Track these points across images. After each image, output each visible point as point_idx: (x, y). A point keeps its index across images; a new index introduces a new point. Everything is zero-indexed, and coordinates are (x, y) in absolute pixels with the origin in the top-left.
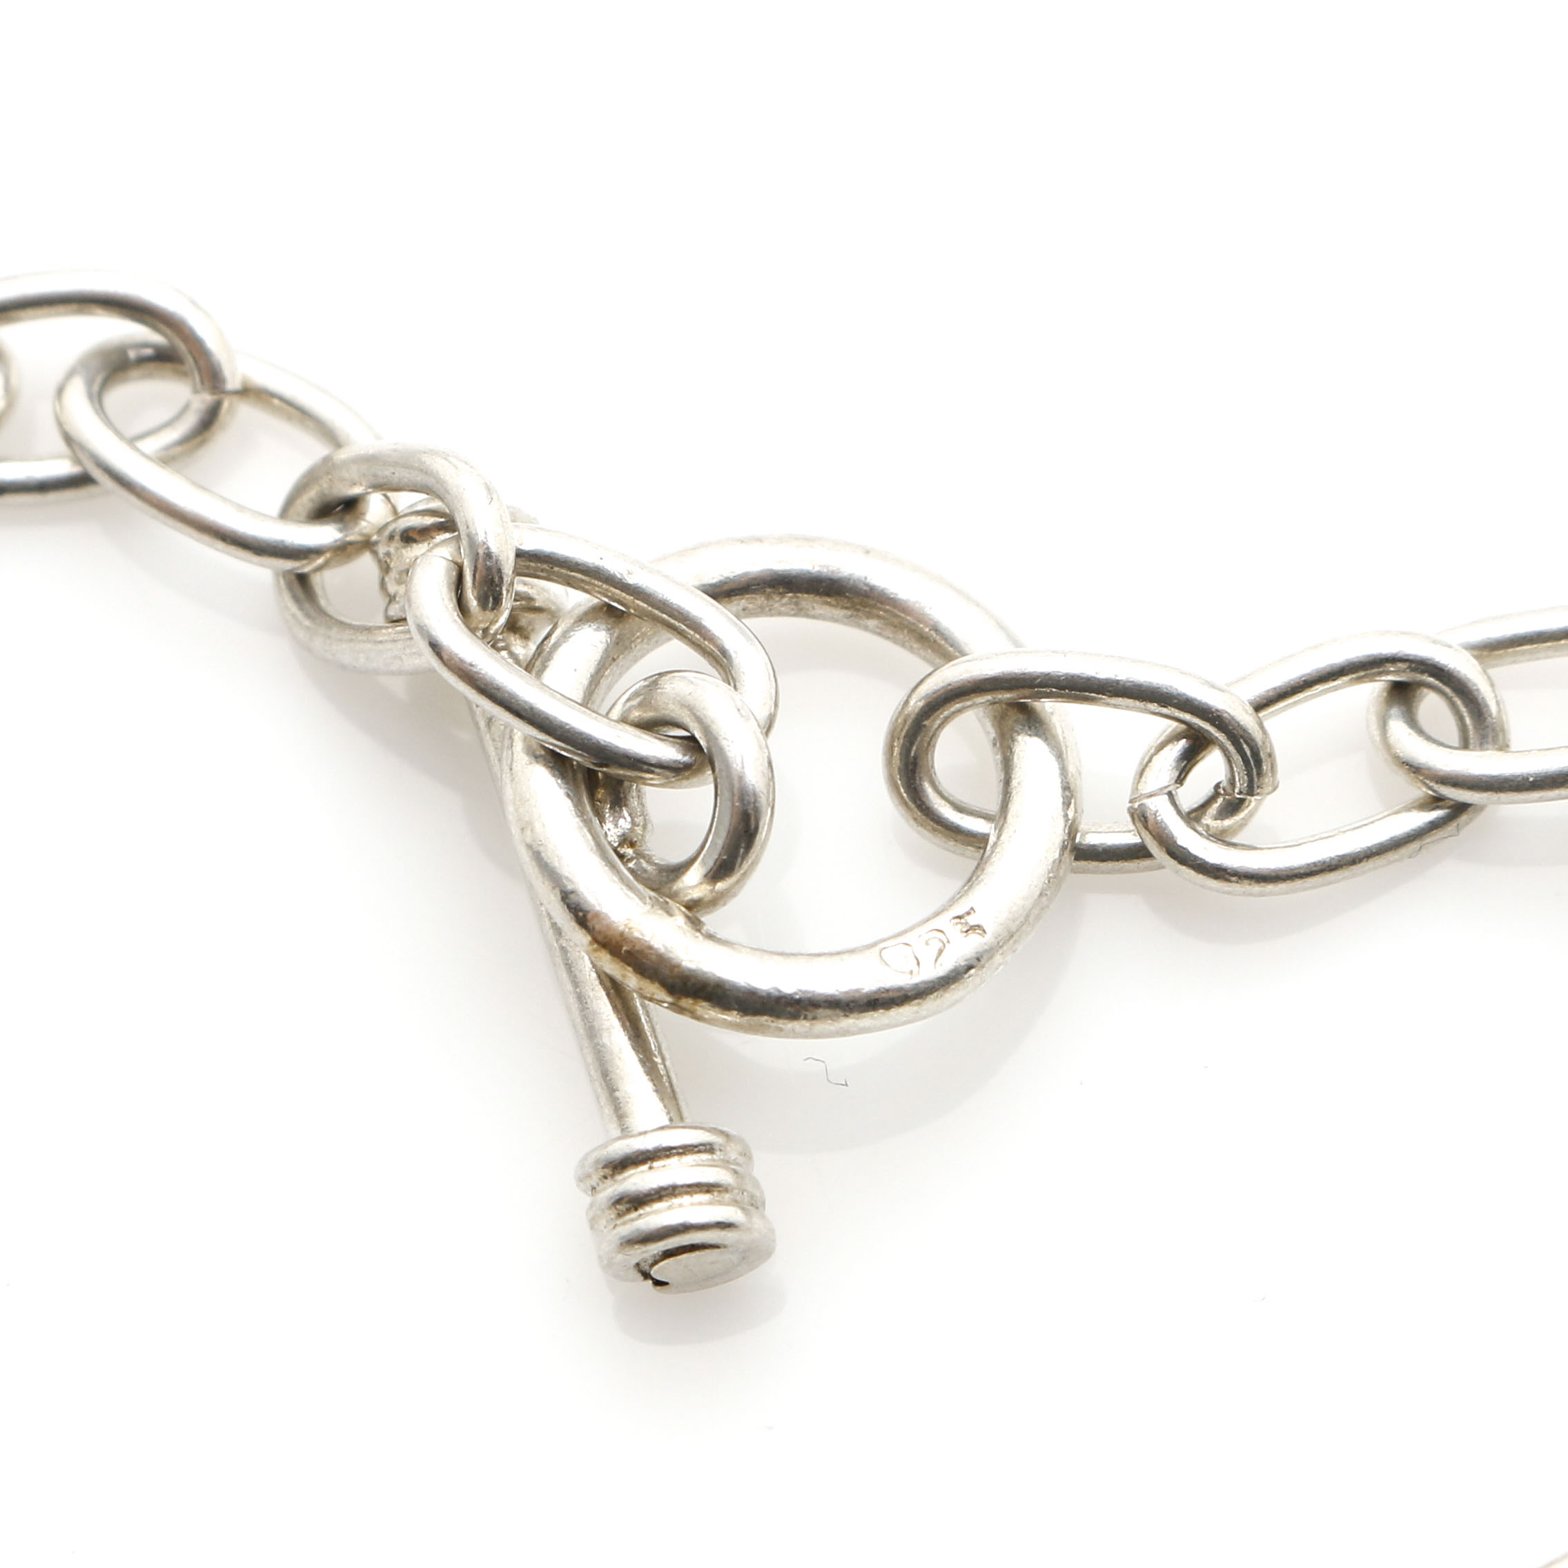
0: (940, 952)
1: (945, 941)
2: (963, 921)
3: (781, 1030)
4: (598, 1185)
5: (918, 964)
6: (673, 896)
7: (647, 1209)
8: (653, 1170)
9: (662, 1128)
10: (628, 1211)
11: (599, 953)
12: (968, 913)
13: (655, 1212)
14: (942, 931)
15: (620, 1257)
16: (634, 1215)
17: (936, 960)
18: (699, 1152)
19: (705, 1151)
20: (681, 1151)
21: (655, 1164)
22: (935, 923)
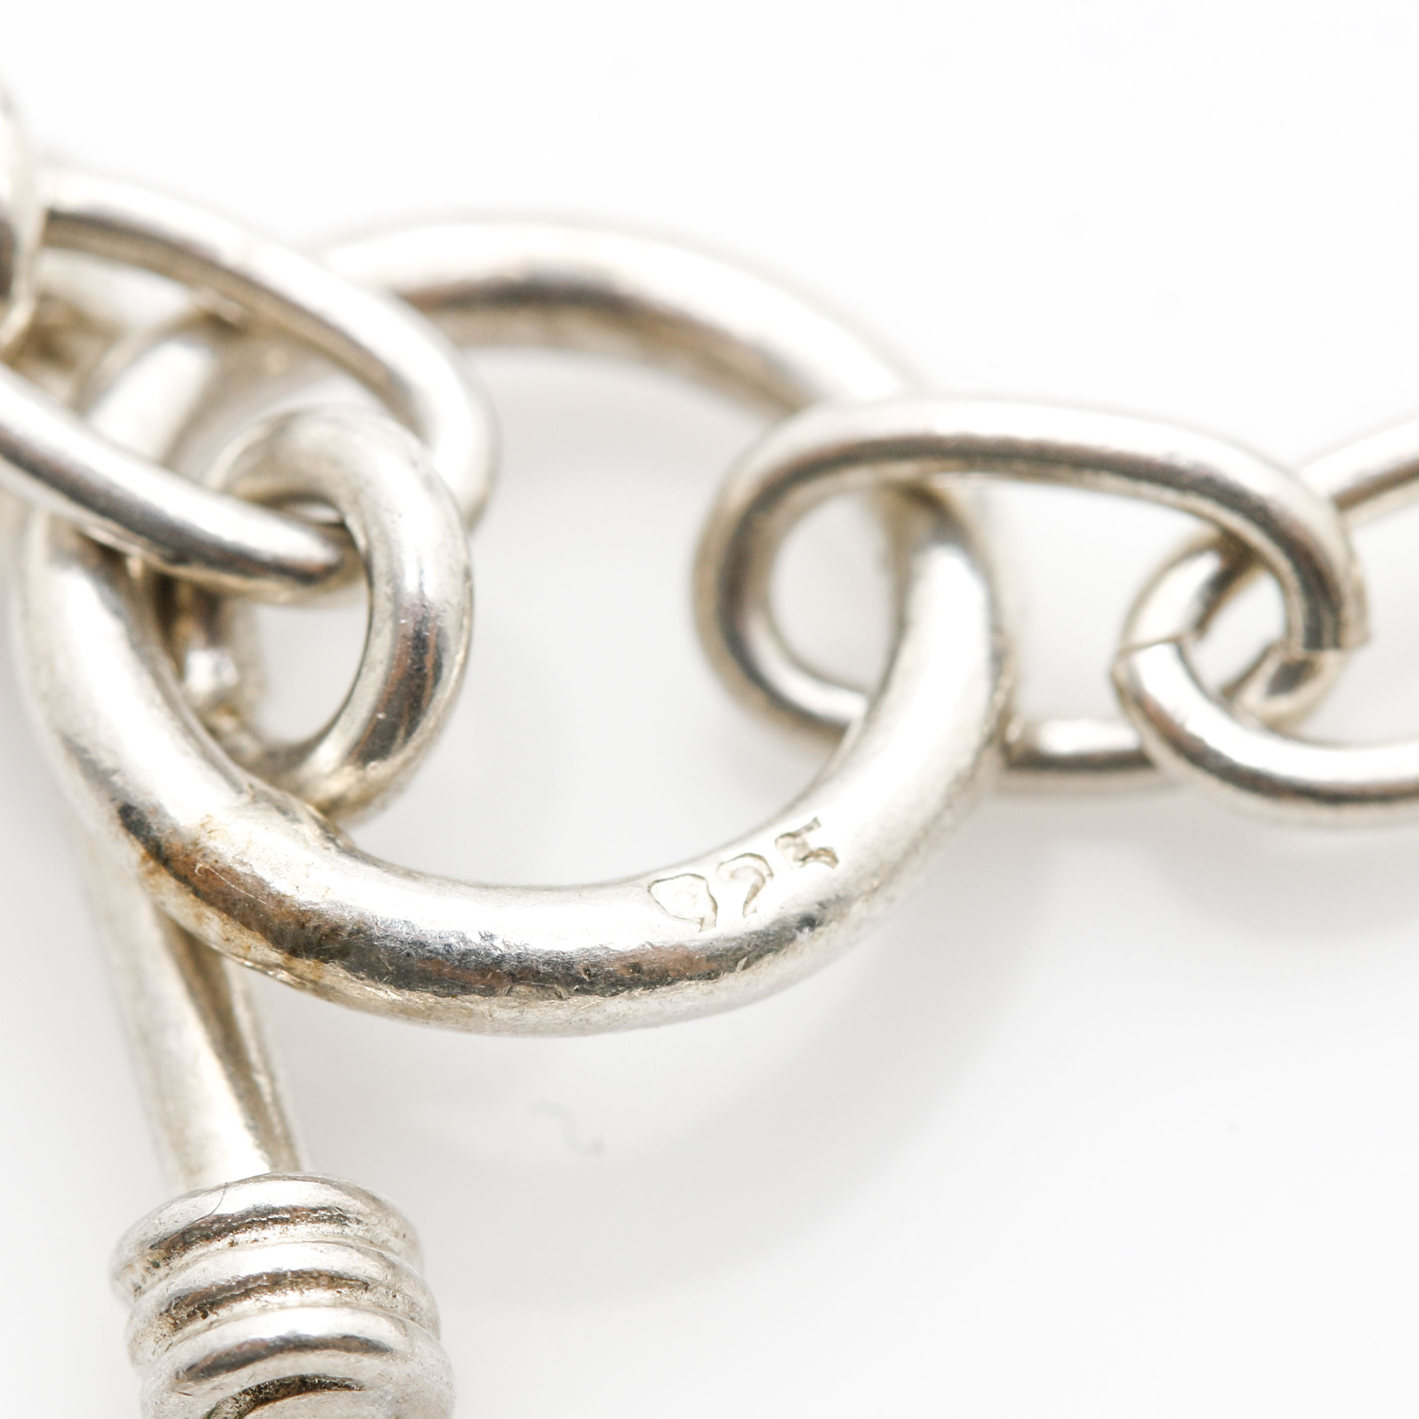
0: (755, 891)
1: (765, 872)
2: (798, 840)
3: (471, 1014)
4: (144, 1280)
5: (716, 907)
6: (298, 791)
7: (223, 1312)
8: (235, 1248)
9: (257, 1179)
10: (191, 1316)
11: (157, 876)
12: (809, 828)
13: (238, 1318)
14: (760, 857)
15: (175, 1399)
16: (200, 1324)
17: (746, 903)
18: (318, 1220)
19: (331, 1219)
20: (287, 1216)
21: (240, 1237)
22: (752, 846)
